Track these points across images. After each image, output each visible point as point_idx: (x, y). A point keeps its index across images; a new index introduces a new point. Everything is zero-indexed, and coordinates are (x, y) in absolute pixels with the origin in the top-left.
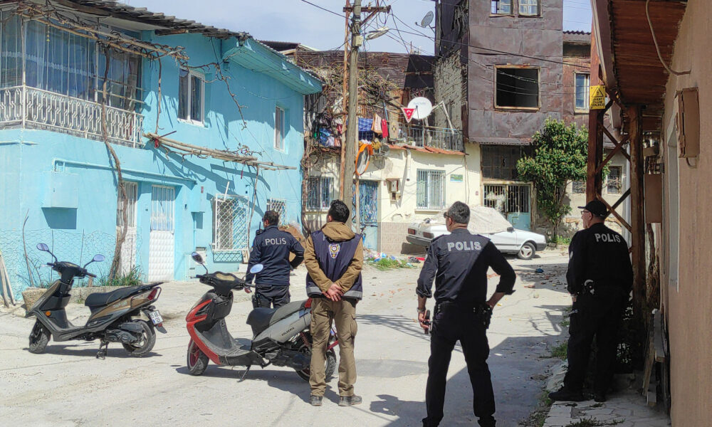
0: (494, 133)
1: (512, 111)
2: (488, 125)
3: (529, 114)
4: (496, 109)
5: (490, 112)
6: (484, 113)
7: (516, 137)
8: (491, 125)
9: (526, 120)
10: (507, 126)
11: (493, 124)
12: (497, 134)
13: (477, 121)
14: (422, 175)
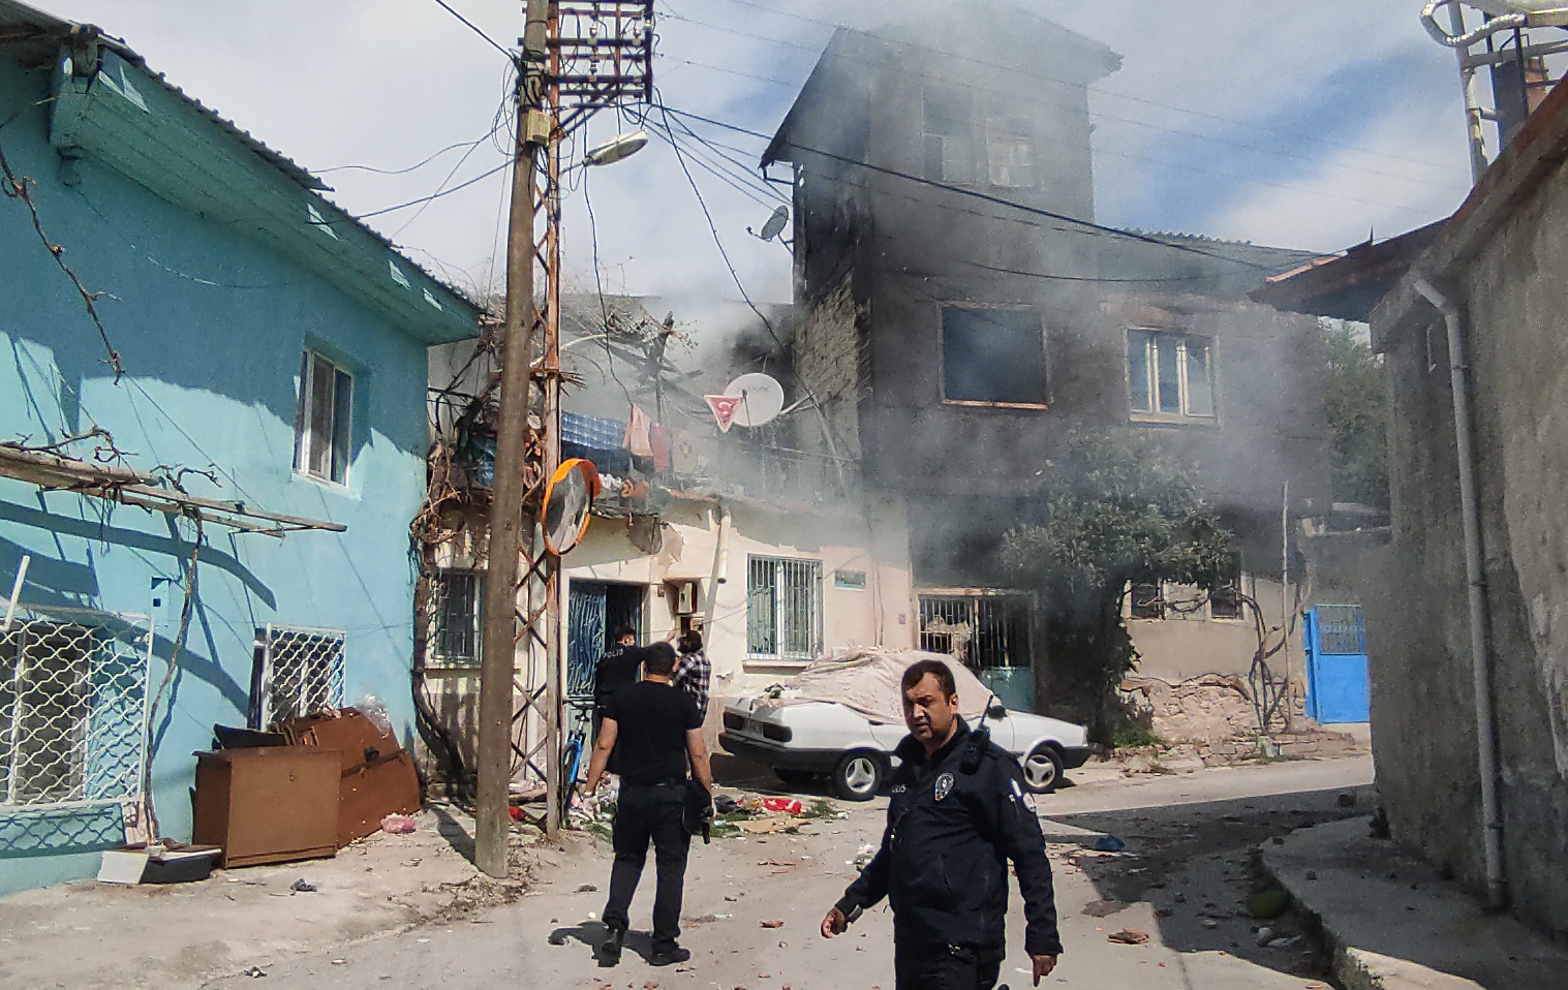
1: (984, 412)
3: (1023, 421)
4: (943, 408)
5: (929, 414)
6: (915, 415)
9: (1019, 435)
14: (761, 571)
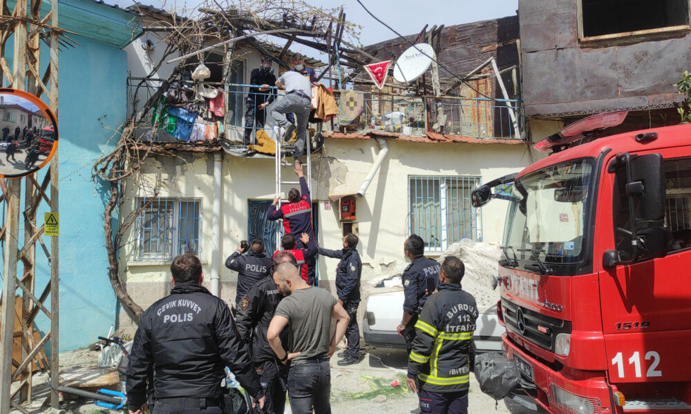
0: (582, 93)
1: (623, 43)
2: (568, 77)
3: (663, 43)
4: (584, 45)
5: (569, 52)
6: (557, 55)
7: (635, 94)
8: (575, 77)
9: (659, 55)
10: (612, 74)
11: (578, 74)
12: (589, 94)
13: (542, 74)
